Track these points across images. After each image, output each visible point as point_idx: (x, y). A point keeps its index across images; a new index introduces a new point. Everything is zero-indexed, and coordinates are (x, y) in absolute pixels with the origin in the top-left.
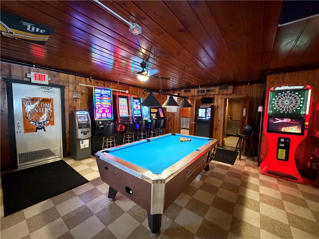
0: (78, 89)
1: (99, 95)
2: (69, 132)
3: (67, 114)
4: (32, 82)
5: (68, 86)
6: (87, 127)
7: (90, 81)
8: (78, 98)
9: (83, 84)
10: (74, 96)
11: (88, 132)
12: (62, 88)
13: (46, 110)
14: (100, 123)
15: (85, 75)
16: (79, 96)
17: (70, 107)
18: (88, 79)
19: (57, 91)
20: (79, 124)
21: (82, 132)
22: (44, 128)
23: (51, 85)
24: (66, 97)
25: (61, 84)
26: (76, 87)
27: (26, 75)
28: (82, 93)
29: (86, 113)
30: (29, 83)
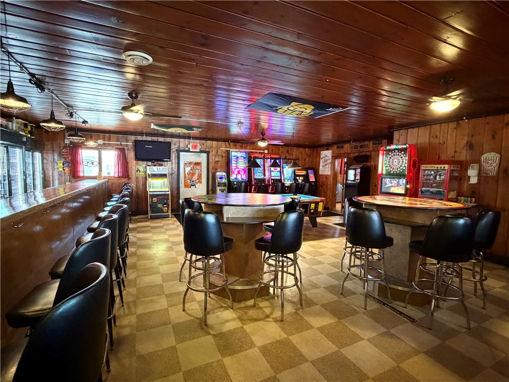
0: (219, 153)
1: (235, 158)
2: (212, 190)
3: (211, 175)
4: (190, 150)
5: (212, 151)
6: (224, 186)
7: (229, 145)
8: (219, 161)
9: (223, 147)
10: (216, 159)
11: (225, 190)
12: (208, 153)
13: (197, 171)
14: (235, 183)
15: (225, 140)
16: (220, 159)
17: (213, 168)
18: (227, 143)
19: (205, 155)
20: (218, 183)
21: (220, 190)
22: (195, 185)
23: (201, 152)
24: (210, 160)
25: (207, 150)
26: (217, 152)
27: (187, 146)
28: (222, 157)
29: (224, 174)
30: (188, 151)
